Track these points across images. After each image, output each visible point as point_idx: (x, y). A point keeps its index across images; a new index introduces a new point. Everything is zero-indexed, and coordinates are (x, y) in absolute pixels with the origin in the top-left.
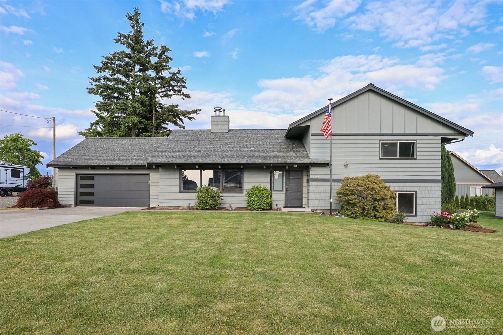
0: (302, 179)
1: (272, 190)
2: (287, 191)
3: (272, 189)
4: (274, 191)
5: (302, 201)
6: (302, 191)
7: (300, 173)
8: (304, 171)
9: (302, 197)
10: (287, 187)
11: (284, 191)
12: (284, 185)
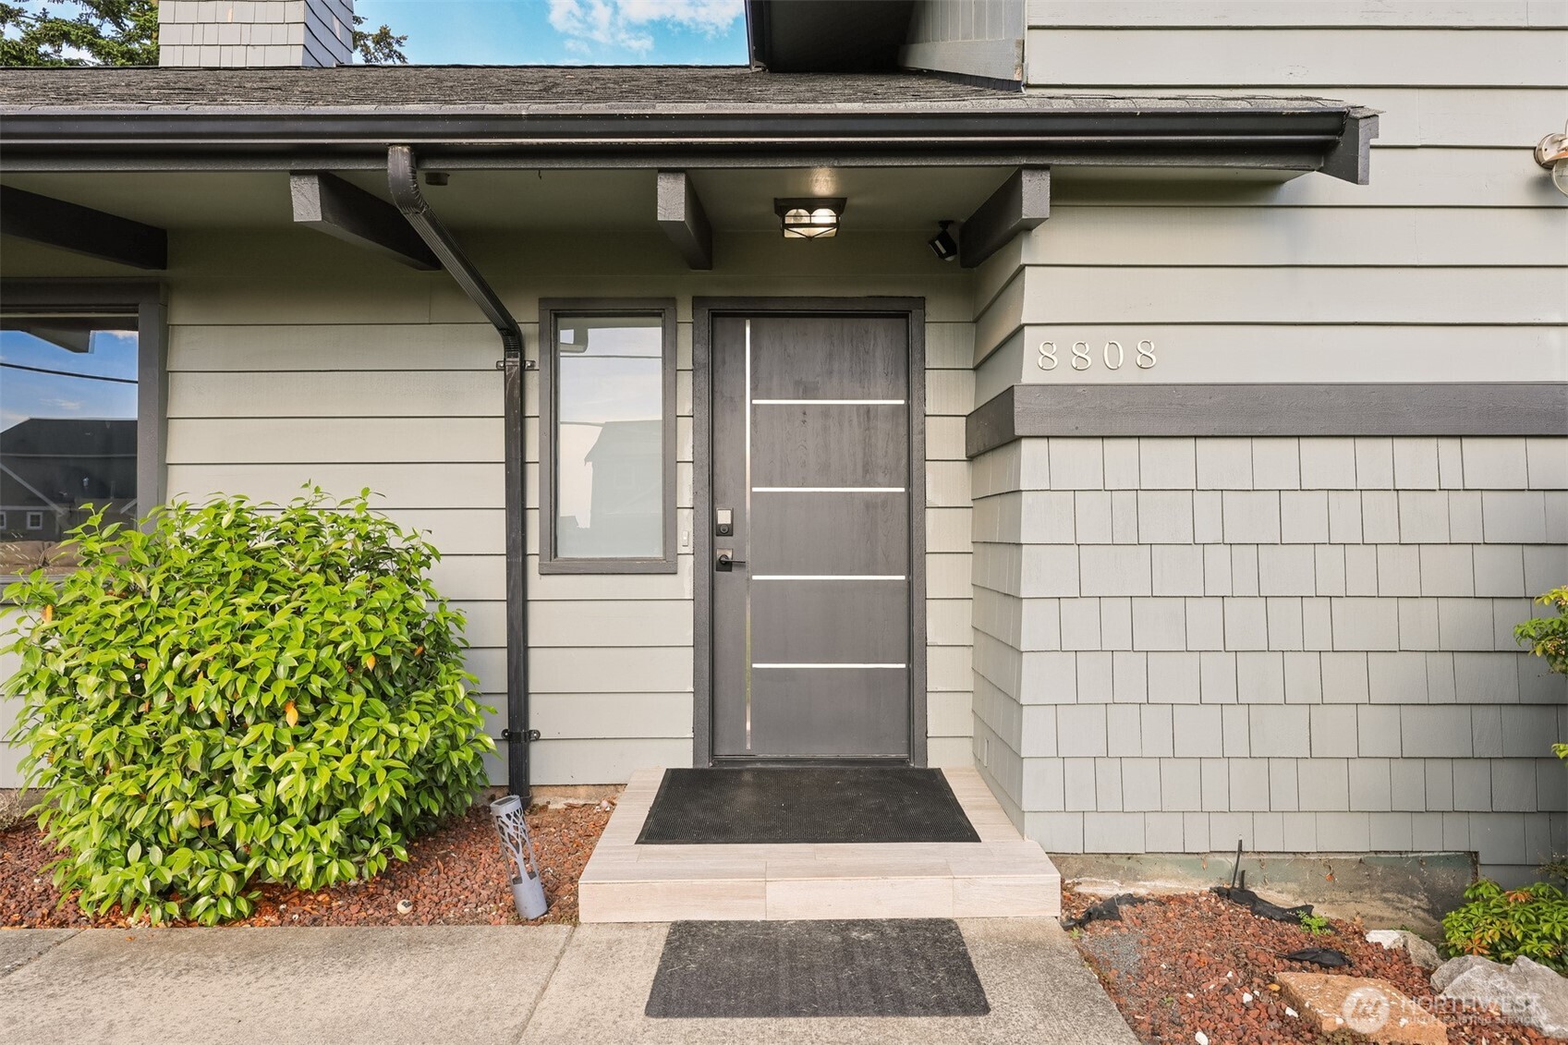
0: (909, 421)
1: (533, 563)
2: (726, 565)
3: (533, 545)
4: (556, 565)
5: (912, 686)
6: (913, 560)
7: (880, 339)
8: (932, 312)
9: (913, 647)
10: (724, 517)
11: (686, 564)
12: (685, 496)
